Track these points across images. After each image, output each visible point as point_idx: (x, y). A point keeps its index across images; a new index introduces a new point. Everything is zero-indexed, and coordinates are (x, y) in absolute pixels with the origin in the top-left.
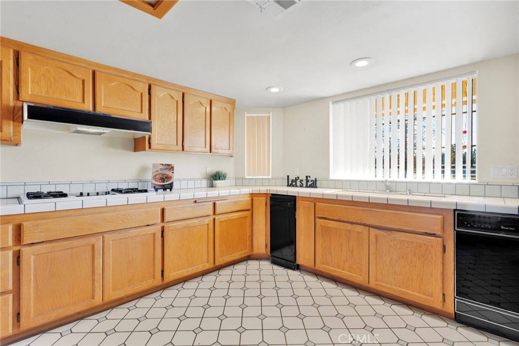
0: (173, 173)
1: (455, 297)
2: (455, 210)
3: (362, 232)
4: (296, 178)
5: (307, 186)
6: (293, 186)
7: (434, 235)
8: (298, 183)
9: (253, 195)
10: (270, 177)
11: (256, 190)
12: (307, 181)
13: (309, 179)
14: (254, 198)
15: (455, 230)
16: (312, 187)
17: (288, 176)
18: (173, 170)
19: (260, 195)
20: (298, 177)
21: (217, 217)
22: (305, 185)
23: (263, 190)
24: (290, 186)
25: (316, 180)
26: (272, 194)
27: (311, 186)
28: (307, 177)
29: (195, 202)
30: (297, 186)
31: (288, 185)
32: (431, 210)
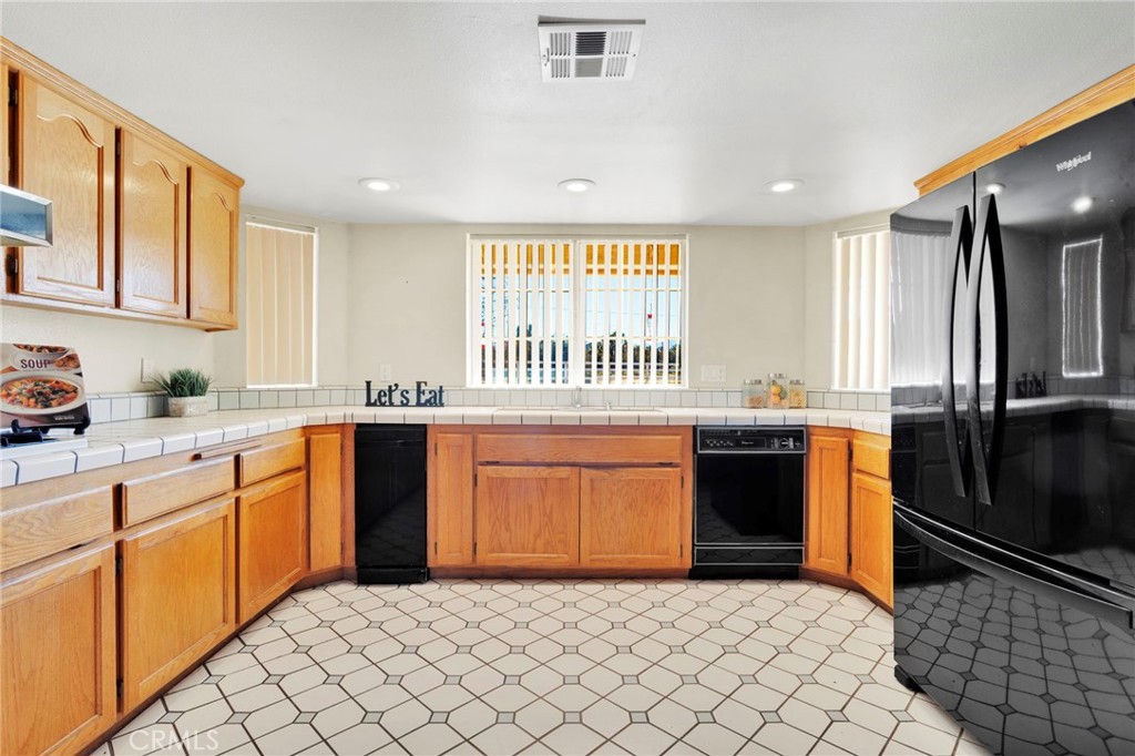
0: (80, 374)
1: (693, 545)
2: (695, 428)
3: (567, 479)
4: (390, 387)
5: (419, 404)
6: (383, 405)
7: (670, 465)
8: (397, 398)
9: (308, 431)
10: (314, 384)
11: (317, 416)
12: (419, 392)
13: (423, 387)
14: (313, 437)
15: (695, 451)
16: (431, 405)
17: (368, 383)
18: (78, 366)
19: (326, 428)
20: (396, 385)
21: (244, 494)
22: (413, 401)
23: (336, 415)
24: (374, 404)
25: (441, 391)
26: (359, 425)
27: (428, 403)
28: (419, 384)
29: (197, 457)
30: (392, 404)
31: (369, 404)
32: (668, 429)
